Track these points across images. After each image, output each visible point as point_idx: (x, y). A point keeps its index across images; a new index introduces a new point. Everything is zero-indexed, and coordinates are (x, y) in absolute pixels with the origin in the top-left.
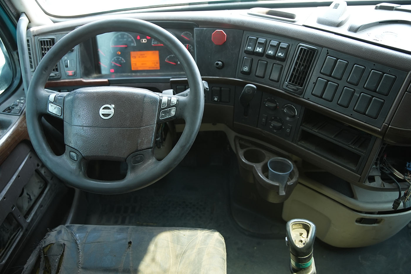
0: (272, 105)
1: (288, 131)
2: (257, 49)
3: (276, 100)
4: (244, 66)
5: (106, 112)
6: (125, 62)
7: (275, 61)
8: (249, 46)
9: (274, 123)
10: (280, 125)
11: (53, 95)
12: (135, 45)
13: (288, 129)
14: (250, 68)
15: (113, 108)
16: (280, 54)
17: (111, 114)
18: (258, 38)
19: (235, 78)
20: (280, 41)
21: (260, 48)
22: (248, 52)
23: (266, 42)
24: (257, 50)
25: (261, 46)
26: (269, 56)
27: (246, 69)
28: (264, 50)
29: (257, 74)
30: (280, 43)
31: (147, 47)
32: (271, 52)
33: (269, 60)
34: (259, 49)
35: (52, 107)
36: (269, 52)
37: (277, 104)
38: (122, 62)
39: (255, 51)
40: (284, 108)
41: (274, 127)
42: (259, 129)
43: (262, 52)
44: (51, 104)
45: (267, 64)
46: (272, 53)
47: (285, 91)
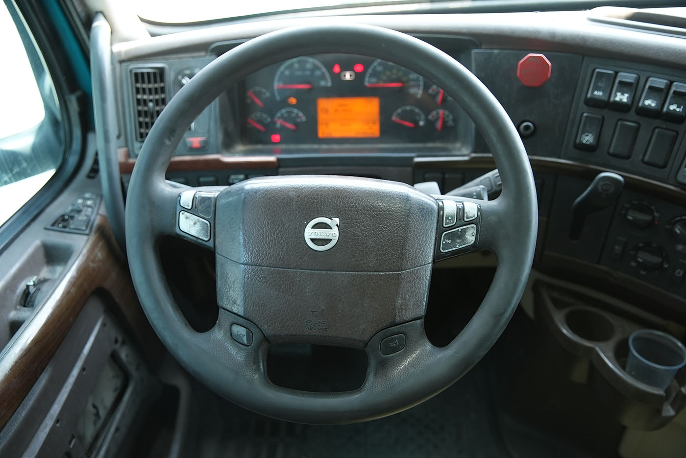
0: (645, 217)
1: (679, 273)
2: (616, 96)
3: (653, 207)
4: (583, 133)
5: (321, 233)
6: (304, 119)
7: (658, 122)
8: (596, 88)
9: (642, 257)
10: (656, 260)
11: (187, 194)
12: (329, 84)
13: (678, 271)
14: (598, 138)
15: (337, 225)
16: (673, 107)
17: (331, 240)
18: (616, 73)
19: (559, 158)
20: (672, 78)
21: (623, 94)
22: (594, 103)
23: (638, 80)
24: (617, 99)
25: (625, 89)
26: (646, 112)
27: (588, 139)
28: (634, 99)
29: (611, 151)
30: (671, 82)
31: (356, 90)
32: (650, 103)
33: (643, 121)
34: (622, 97)
35: (188, 220)
36: (647, 102)
37: (656, 214)
38: (298, 120)
39: (612, 99)
40: (674, 225)
41: (643, 266)
42: (603, 268)
43: (630, 103)
44: (186, 213)
45: (637, 130)
46: (653, 105)
47: (682, 188)
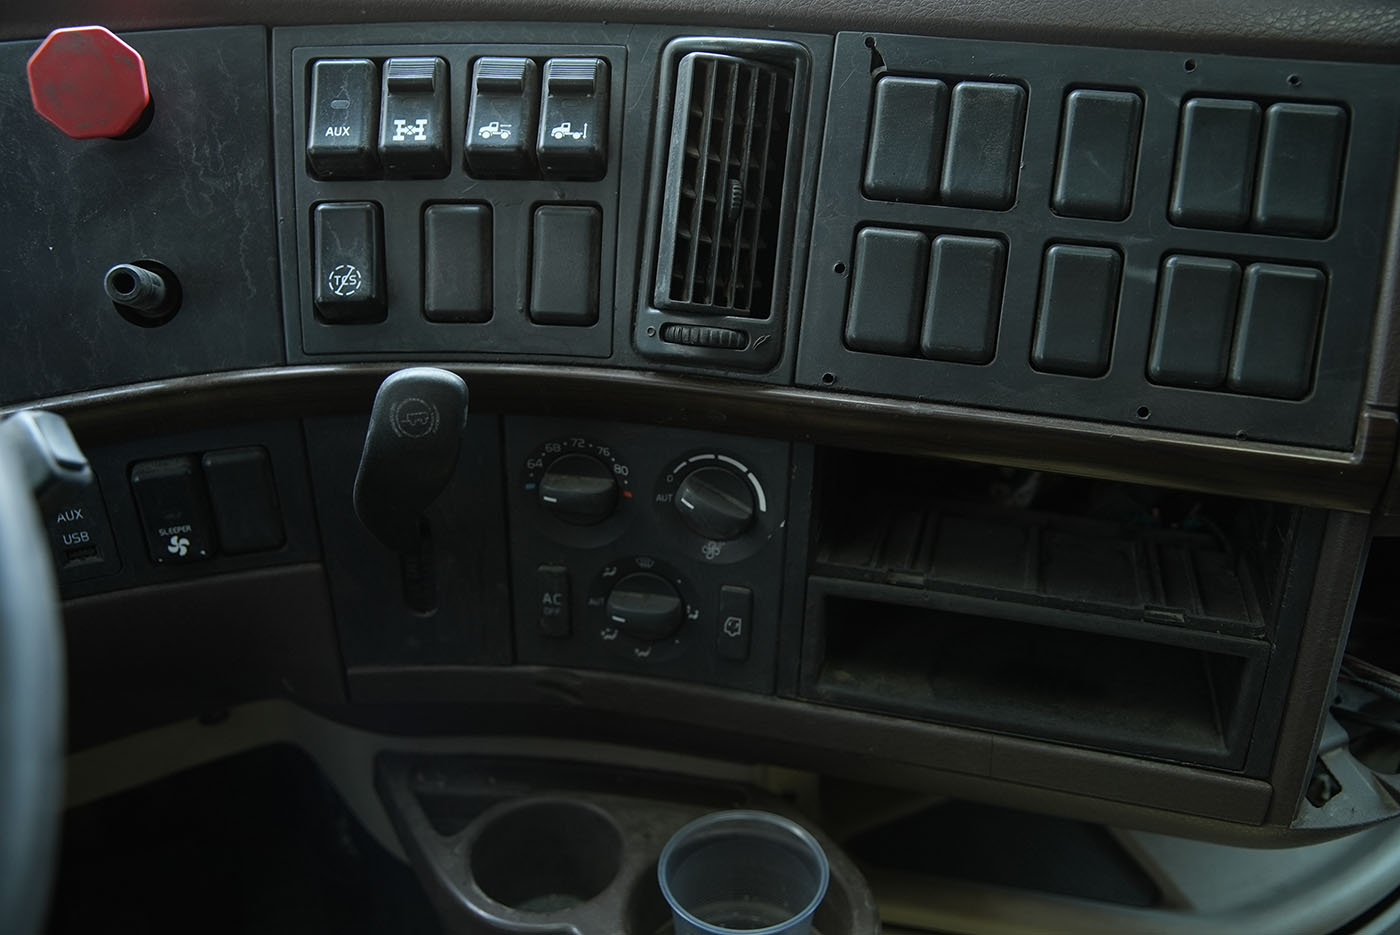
0: (592, 487)
1: (732, 629)
2: (392, 129)
3: (605, 451)
4: (328, 268)
7: (536, 189)
8: (331, 117)
9: (626, 606)
10: (663, 605)
13: (728, 622)
14: (380, 271)
16: (561, 132)
18: (379, 63)
19: (285, 365)
20: (538, 50)
21: (411, 122)
22: (331, 166)
23: (446, 69)
24: (398, 138)
25: (415, 105)
26: (489, 164)
27: (350, 281)
28: (449, 127)
29: (432, 304)
30: (540, 62)
32: (495, 131)
33: (495, 191)
34: (410, 130)
36: (488, 132)
37: (619, 469)
39: (383, 142)
40: (675, 488)
41: (635, 631)
42: (533, 669)
43: (438, 143)
45: (486, 222)
46: (505, 135)
47: (658, 372)
